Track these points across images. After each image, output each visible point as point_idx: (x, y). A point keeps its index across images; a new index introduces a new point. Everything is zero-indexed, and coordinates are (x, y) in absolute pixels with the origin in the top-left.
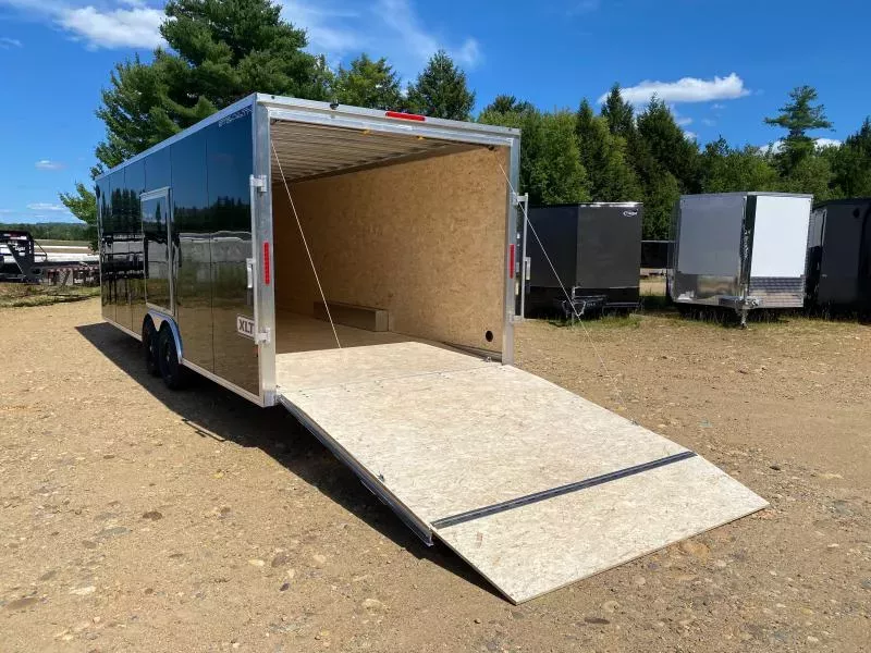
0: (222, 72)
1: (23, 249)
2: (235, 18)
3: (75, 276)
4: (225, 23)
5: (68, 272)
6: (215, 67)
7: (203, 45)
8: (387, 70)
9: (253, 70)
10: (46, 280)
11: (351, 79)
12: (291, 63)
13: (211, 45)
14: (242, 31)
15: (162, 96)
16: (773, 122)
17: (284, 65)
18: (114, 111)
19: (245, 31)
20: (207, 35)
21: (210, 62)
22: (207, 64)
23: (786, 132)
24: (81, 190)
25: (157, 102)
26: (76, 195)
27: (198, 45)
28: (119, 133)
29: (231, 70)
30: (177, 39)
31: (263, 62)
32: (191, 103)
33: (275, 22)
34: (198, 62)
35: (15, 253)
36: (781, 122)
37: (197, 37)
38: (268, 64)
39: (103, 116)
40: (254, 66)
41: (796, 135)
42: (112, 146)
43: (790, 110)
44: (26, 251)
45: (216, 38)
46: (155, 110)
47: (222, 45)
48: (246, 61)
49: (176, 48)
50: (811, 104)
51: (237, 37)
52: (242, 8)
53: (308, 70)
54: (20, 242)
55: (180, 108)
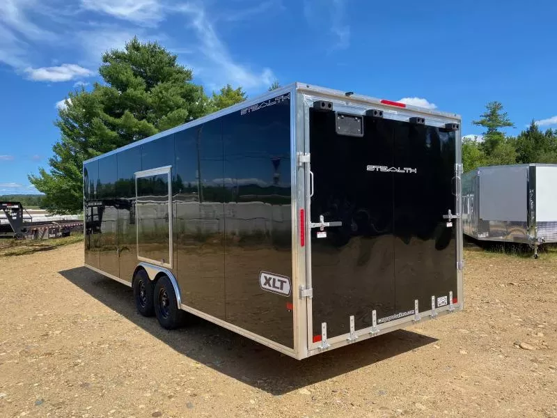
0: (139, 96)
1: (15, 214)
2: (148, 63)
3: (50, 233)
4: (141, 66)
5: (45, 229)
6: (135, 93)
7: (127, 79)
8: (242, 95)
9: (160, 95)
10: (29, 236)
11: (221, 100)
12: (183, 90)
13: (132, 79)
14: (152, 71)
15: (99, 111)
16: (478, 123)
17: (179, 91)
18: (66, 121)
19: (154, 71)
20: (130, 73)
21: (132, 89)
22: (130, 91)
23: (486, 129)
24: (43, 173)
25: (97, 115)
26: (39, 176)
27: (124, 79)
28: (69, 136)
29: (145, 94)
30: (110, 77)
31: (167, 90)
32: (119, 116)
33: (173, 65)
34: (124, 90)
35: (9, 217)
36: (482, 123)
37: (123, 74)
38: (170, 91)
39: (59, 125)
40: (161, 92)
41: (492, 131)
42: (64, 144)
43: (488, 116)
44: (17, 216)
45: (135, 75)
46: (95, 120)
47: (140, 79)
48: (155, 89)
49: (108, 82)
50: (499, 112)
51: (149, 74)
52: (152, 56)
53: (194, 95)
54: (13, 209)
55: (111, 119)
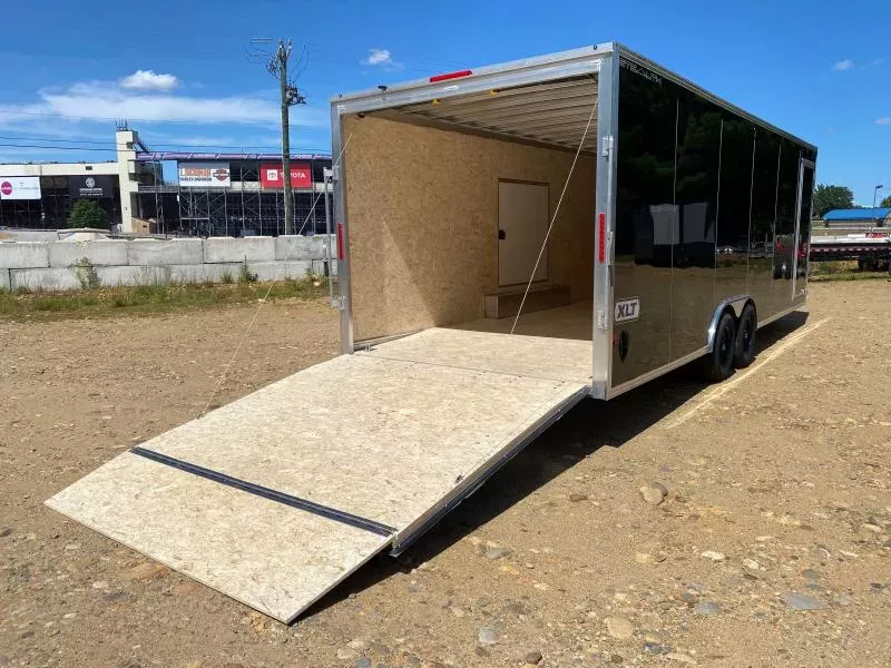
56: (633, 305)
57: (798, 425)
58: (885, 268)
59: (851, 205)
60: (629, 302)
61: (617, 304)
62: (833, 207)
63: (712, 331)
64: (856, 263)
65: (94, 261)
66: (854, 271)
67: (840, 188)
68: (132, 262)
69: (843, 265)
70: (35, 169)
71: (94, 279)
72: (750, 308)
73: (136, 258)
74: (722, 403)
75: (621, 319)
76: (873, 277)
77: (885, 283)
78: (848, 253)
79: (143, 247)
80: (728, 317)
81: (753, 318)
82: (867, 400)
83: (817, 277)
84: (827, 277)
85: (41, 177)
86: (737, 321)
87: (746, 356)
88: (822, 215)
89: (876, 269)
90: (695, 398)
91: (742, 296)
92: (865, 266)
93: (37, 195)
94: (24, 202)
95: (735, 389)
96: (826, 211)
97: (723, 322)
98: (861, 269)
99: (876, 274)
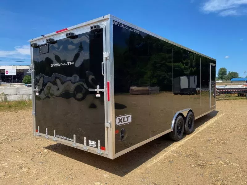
56: (128, 117)
57: (200, 165)
58: (245, 96)
59: (238, 77)
60: (125, 117)
61: (118, 118)
62: (233, 78)
63: (173, 122)
64: (237, 95)
65: (6, 94)
66: (236, 96)
67: (235, 72)
68: (18, 93)
69: (233, 95)
70: (15, 67)
71: (6, 99)
72: (191, 113)
73: (19, 93)
74: (175, 152)
75: (120, 123)
76: (242, 99)
77: (245, 101)
78: (233, 91)
79: (22, 89)
80: (180, 117)
81: (193, 116)
82: (230, 151)
83: (225, 98)
84: (228, 98)
85: (17, 69)
86: (185, 118)
87: (190, 130)
88: (230, 79)
89: (243, 96)
90: (166, 149)
91: (187, 109)
92: (240, 95)
93: (15, 74)
94: (11, 76)
95: (182, 145)
96: (232, 78)
97: (178, 119)
98: (238, 96)
99: (243, 97)
